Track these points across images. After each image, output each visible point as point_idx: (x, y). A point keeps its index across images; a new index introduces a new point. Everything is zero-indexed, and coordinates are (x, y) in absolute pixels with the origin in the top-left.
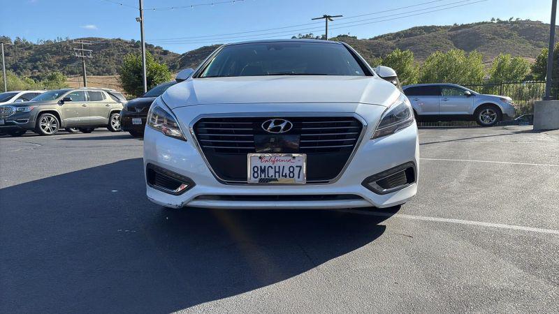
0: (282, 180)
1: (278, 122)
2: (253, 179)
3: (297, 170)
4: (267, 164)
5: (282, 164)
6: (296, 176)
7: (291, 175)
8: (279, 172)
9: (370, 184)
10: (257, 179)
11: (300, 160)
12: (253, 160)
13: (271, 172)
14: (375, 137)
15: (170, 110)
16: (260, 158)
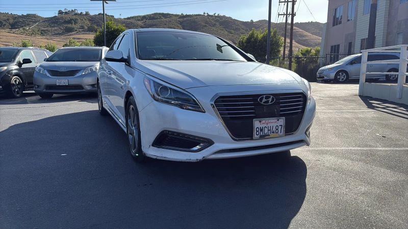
0: (272, 135)
1: (267, 97)
3: (280, 128)
5: (272, 125)
6: (279, 131)
8: (270, 130)
13: (266, 131)
15: (184, 90)
16: (260, 122)
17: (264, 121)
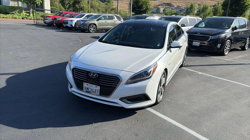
0: (93, 93)
1: (94, 74)
3: (97, 91)
4: (89, 87)
5: (93, 88)
6: (97, 93)
7: (95, 92)
8: (92, 90)
9: (123, 100)
10: (86, 91)
11: (98, 88)
12: (85, 85)
13: (90, 90)
14: (127, 84)
17: (89, 84)
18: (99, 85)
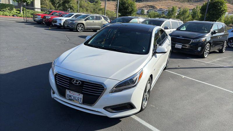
0: (75, 101)
1: (77, 81)
2: (67, 98)
3: (80, 99)
4: (72, 95)
5: (76, 96)
6: (80, 101)
7: (78, 100)
8: (75, 98)
9: (107, 109)
10: (68, 99)
11: (81, 96)
12: (68, 92)
13: (72, 98)
14: (112, 92)
16: (70, 92)
17: (72, 92)
18: (82, 93)
